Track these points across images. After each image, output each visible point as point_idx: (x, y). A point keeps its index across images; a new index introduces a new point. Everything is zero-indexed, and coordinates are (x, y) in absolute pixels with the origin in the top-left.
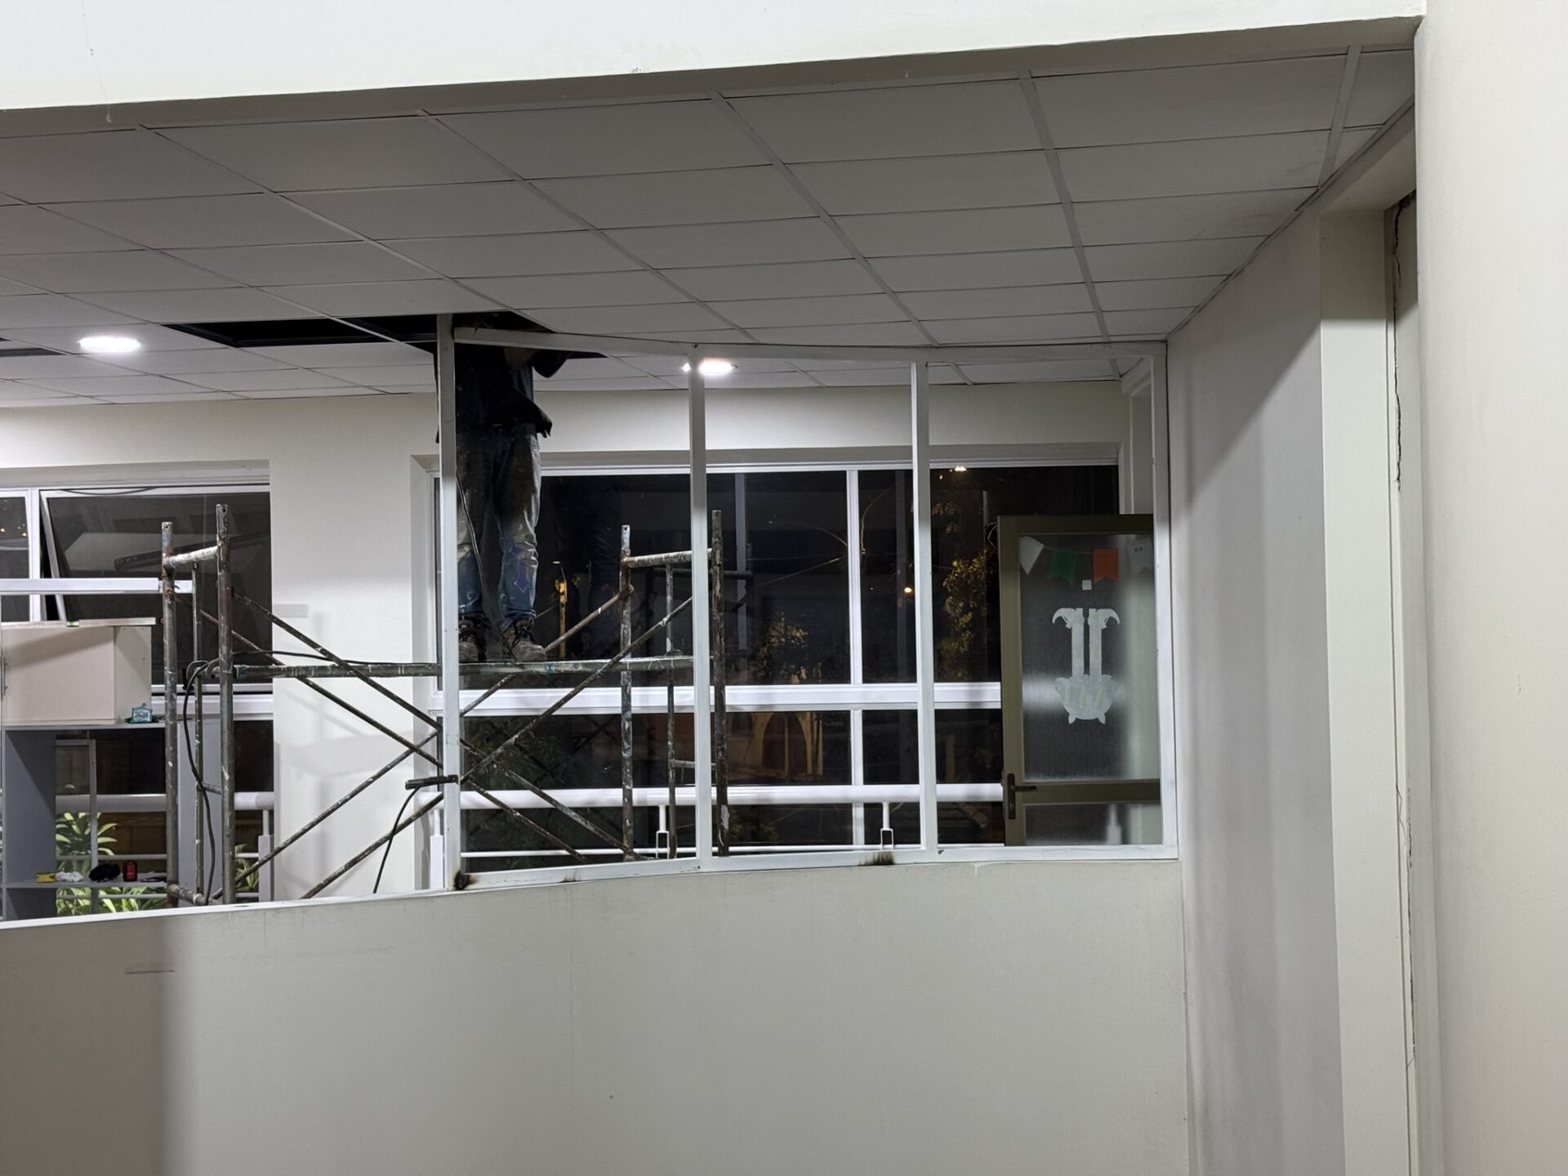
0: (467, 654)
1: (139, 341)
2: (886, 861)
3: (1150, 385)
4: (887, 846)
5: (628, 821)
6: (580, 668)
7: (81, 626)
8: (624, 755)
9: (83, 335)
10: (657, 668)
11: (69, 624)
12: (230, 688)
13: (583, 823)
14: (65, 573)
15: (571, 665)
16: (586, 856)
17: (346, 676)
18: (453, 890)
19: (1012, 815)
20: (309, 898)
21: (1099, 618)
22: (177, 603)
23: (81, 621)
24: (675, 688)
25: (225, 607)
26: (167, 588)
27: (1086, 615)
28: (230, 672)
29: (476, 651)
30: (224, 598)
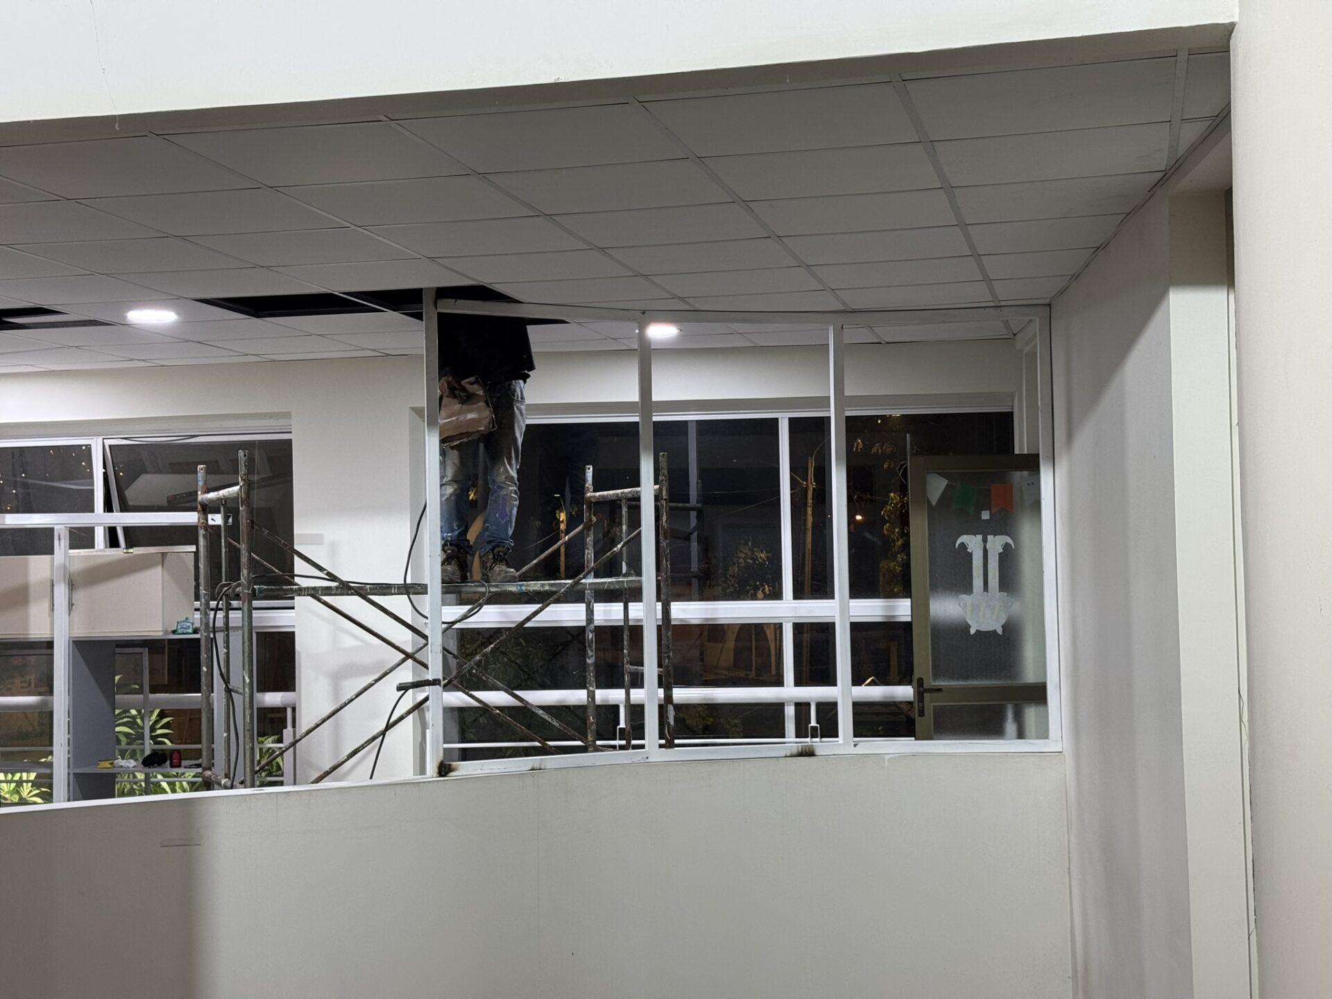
0: (451, 576)
1: (176, 314)
2: (808, 753)
3: (1036, 345)
4: (814, 740)
5: (591, 718)
6: (547, 588)
7: (135, 553)
8: (588, 661)
9: (130, 308)
10: (612, 587)
11: (125, 551)
12: (250, 604)
13: (550, 720)
14: (125, 508)
15: (539, 586)
16: (555, 747)
17: (348, 595)
18: (437, 777)
19: (922, 713)
20: (317, 783)
21: (996, 543)
22: (210, 533)
23: (135, 548)
24: (630, 604)
25: (245, 537)
26: (202, 521)
27: (985, 541)
28: (250, 592)
29: (458, 574)
30: (245, 529)
